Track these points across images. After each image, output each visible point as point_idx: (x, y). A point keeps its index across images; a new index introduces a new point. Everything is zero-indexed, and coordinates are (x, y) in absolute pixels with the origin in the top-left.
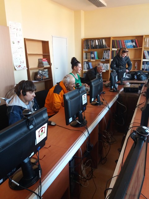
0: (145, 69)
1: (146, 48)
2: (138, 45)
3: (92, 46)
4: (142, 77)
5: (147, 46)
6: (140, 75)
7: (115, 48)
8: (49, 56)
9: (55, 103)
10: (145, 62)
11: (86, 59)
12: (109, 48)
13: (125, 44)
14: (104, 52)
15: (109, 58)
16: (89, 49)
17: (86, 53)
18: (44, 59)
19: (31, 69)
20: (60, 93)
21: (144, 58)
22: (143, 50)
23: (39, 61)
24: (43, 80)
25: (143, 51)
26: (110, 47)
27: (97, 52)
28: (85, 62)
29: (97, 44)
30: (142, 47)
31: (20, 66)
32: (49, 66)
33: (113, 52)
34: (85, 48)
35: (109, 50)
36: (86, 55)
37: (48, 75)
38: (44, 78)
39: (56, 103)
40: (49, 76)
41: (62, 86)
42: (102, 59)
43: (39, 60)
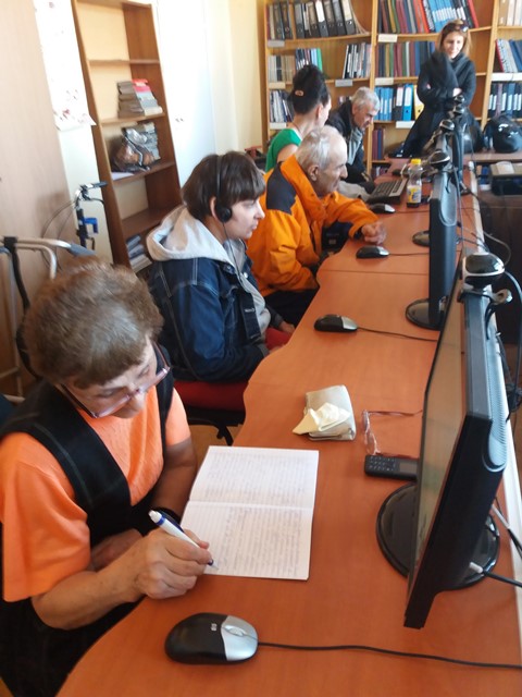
0: (499, 111)
1: (505, 30)
2: (475, 19)
3: (299, 26)
4: (513, 140)
5: (510, 22)
6: (506, 132)
7: (390, 32)
8: (157, 67)
9: (277, 250)
10: (501, 86)
11: (280, 78)
12: (367, 34)
13: (428, 13)
14: (350, 51)
15: (367, 75)
16: (291, 38)
17: (279, 54)
18: (141, 84)
19: (105, 125)
20: (292, 209)
21: (498, 68)
22: (494, 36)
23: (120, 93)
24: (144, 166)
25: (496, 42)
26: (369, 30)
27: (319, 51)
28: (276, 94)
29: (321, 18)
30: (490, 24)
31: (67, 112)
32: (158, 110)
33: (381, 47)
34: (273, 36)
35: (368, 40)
36: (279, 64)
37: (158, 147)
38: (147, 160)
39: (281, 249)
40: (160, 154)
41: (295, 180)
42: (340, 78)
43: (119, 87)
